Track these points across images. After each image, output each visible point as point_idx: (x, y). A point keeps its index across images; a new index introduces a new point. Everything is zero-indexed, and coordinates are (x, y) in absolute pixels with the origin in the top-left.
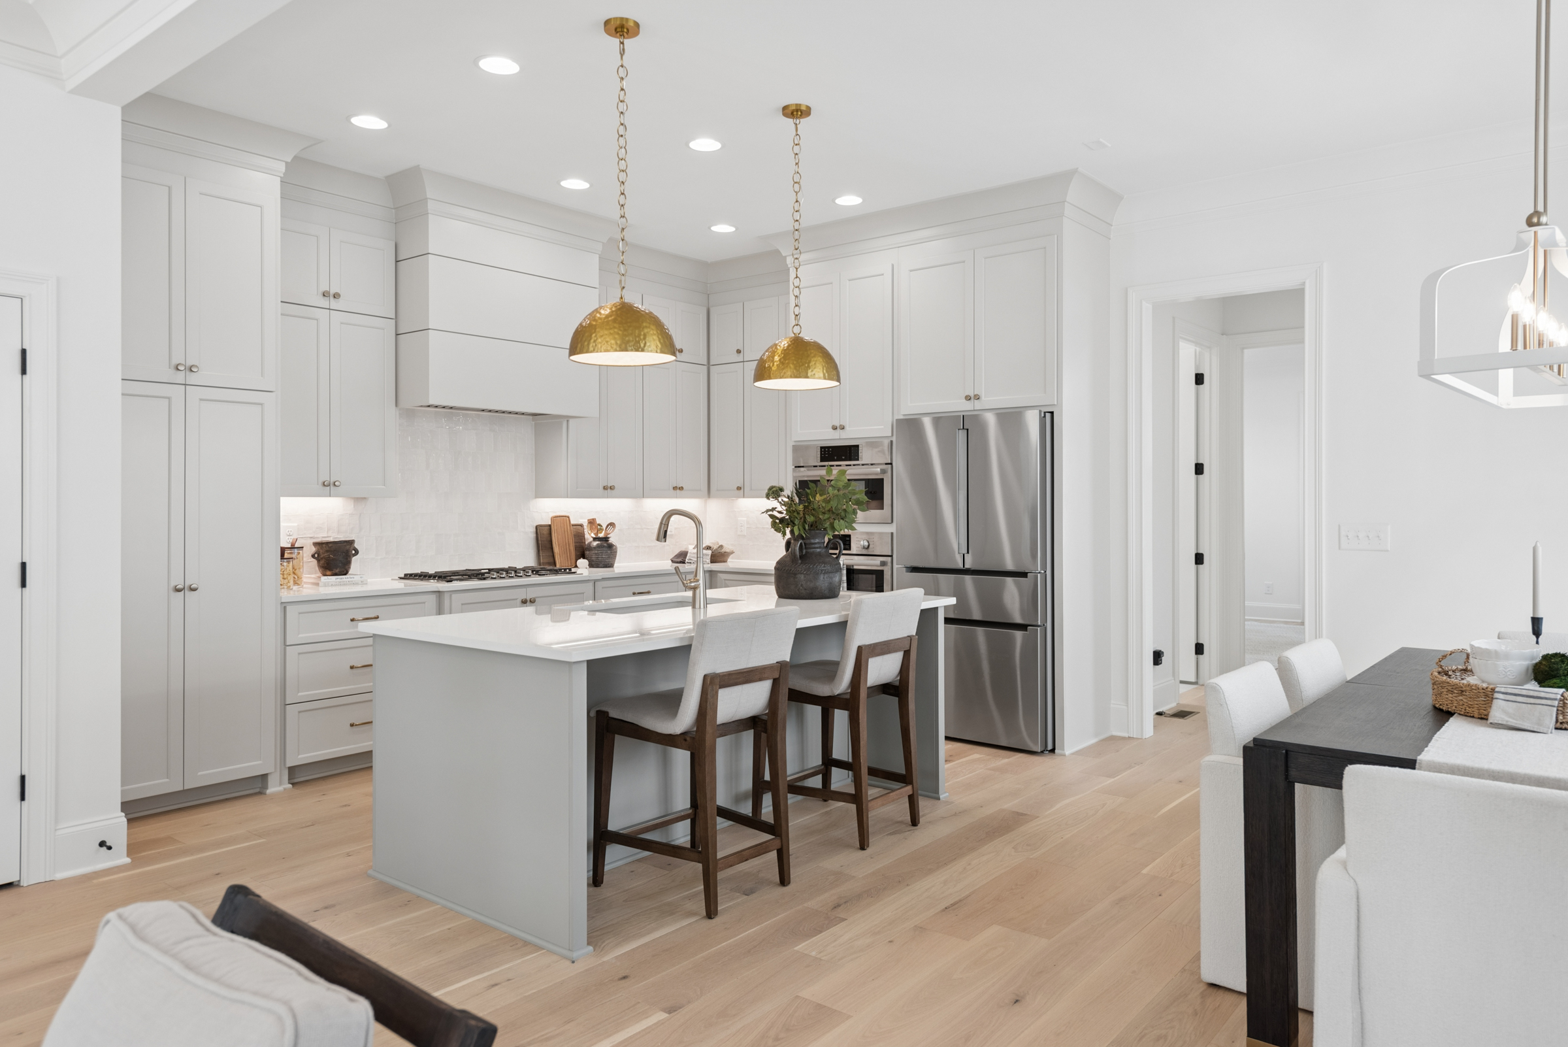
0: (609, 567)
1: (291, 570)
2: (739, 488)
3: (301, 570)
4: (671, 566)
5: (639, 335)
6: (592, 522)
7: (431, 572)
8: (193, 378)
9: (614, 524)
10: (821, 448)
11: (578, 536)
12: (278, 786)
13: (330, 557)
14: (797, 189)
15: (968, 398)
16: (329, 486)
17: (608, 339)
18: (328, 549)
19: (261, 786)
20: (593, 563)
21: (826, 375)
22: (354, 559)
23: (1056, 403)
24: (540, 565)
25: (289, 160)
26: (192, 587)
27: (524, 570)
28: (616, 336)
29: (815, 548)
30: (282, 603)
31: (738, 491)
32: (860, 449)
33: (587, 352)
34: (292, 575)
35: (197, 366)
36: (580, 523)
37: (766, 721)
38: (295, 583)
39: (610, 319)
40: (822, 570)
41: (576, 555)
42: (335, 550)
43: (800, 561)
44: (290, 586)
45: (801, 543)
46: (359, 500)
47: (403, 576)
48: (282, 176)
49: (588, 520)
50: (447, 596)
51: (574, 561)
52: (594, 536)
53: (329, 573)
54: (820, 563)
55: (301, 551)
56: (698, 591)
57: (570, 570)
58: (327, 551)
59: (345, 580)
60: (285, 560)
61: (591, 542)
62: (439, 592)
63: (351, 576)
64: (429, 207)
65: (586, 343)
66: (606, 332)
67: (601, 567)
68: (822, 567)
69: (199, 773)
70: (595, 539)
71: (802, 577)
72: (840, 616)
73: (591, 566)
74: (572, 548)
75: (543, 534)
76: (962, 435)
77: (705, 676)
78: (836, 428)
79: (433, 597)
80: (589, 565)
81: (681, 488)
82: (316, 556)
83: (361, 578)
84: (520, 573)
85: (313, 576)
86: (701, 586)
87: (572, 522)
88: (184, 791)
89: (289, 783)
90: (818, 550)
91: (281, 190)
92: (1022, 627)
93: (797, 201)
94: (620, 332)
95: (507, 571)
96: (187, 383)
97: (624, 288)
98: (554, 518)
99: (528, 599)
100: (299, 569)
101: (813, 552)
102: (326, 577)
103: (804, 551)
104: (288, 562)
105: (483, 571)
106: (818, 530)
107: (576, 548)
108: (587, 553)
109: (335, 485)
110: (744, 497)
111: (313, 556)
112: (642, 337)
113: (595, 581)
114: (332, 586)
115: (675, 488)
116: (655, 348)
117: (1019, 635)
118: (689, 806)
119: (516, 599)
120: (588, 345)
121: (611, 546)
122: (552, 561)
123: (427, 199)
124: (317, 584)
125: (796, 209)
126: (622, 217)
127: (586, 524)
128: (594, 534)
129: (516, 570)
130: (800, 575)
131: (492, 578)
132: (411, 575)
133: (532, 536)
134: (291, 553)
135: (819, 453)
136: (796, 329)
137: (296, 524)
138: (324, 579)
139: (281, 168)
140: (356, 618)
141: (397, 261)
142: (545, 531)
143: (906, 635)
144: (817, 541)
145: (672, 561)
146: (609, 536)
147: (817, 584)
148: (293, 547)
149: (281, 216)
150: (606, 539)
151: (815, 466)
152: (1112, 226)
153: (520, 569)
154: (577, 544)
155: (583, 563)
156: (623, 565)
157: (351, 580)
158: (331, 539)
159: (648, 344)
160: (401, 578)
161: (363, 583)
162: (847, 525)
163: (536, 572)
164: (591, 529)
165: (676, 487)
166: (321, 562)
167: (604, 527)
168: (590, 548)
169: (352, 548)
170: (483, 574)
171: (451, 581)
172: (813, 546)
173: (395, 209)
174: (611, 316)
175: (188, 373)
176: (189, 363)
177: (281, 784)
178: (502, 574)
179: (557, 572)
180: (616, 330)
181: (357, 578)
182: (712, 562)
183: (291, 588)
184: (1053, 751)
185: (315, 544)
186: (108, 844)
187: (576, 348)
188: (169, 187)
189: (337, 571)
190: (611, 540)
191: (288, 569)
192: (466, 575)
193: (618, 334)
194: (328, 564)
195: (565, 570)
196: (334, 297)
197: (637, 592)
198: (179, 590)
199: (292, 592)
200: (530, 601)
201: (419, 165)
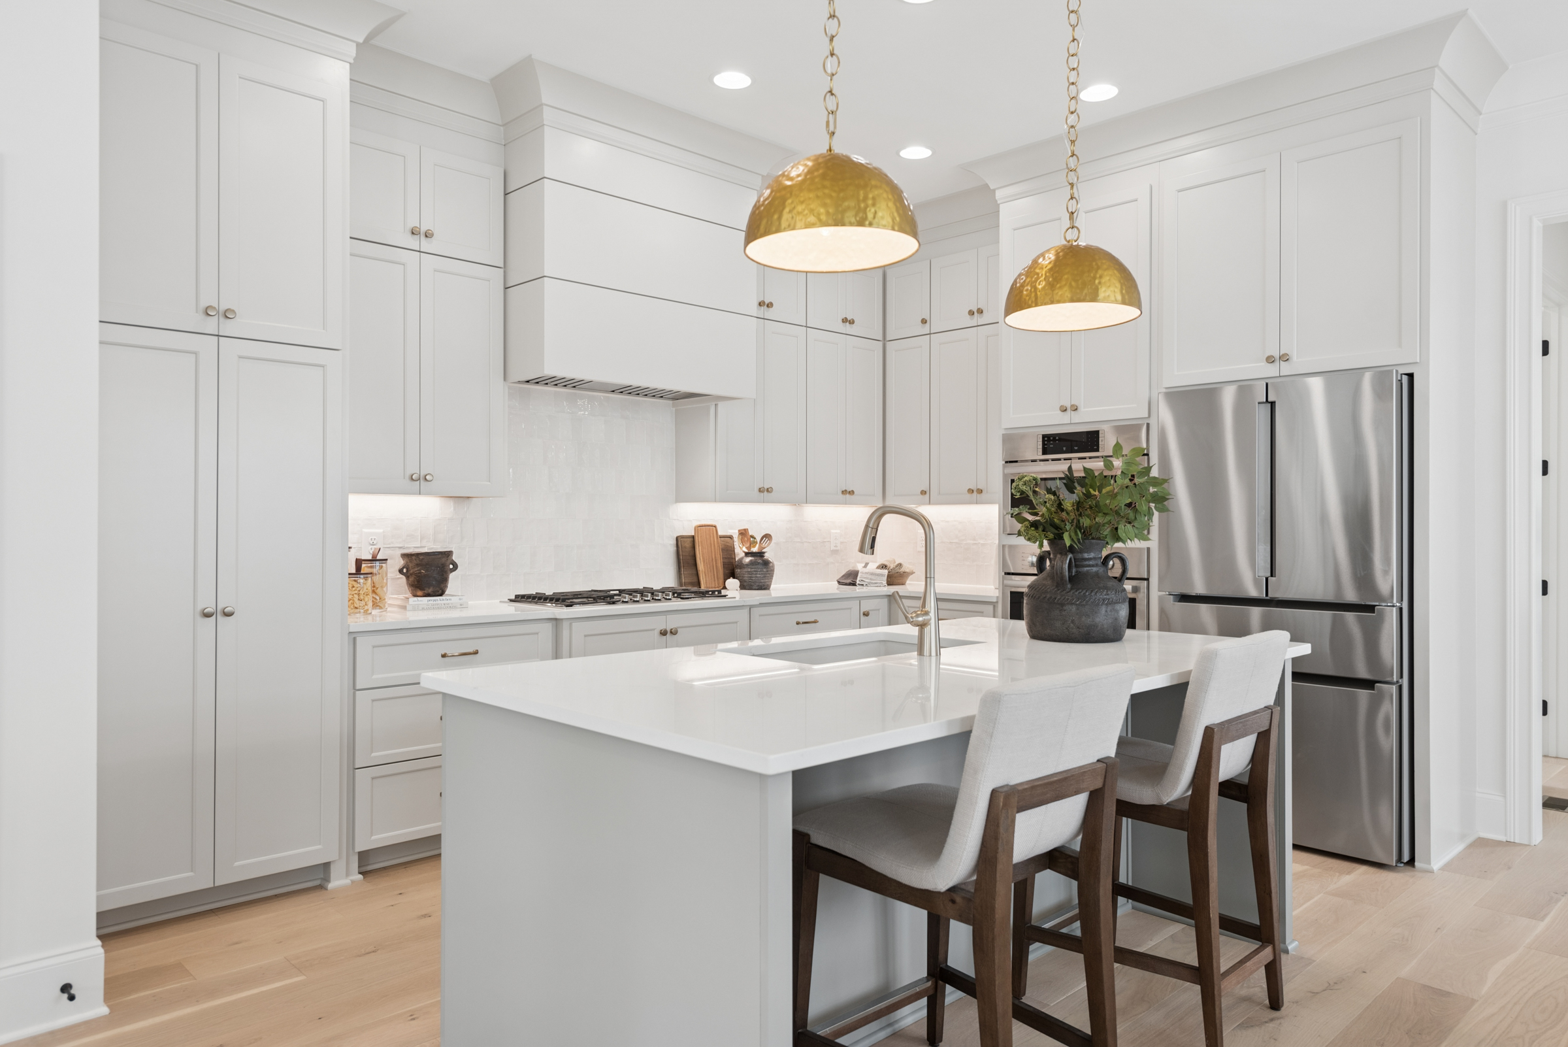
0: (765, 589)
1: (370, 588)
2: (923, 493)
3: (385, 589)
4: (838, 589)
5: (865, 199)
6: (743, 533)
7: (549, 592)
8: (228, 328)
9: (770, 535)
10: (1044, 436)
11: (727, 550)
12: (343, 878)
13: (421, 573)
14: (1074, 22)
15: (1270, 360)
16: (419, 482)
17: (812, 206)
18: (418, 562)
19: (322, 876)
20: (745, 584)
21: (1127, 297)
22: (452, 576)
23: (1418, 361)
24: (681, 585)
25: (361, 40)
26: (226, 610)
27: (663, 591)
28: (828, 201)
29: (1089, 566)
30: (350, 633)
31: (922, 496)
32: (1100, 435)
33: (778, 231)
34: (371, 595)
35: (233, 311)
36: (729, 534)
37: (1078, 859)
38: (375, 605)
39: (816, 174)
40: (1104, 600)
41: (724, 574)
42: (427, 564)
43: (1069, 586)
44: (368, 610)
45: (1070, 559)
46: (461, 499)
47: (513, 598)
48: (352, 61)
49: (739, 531)
50: (565, 625)
51: (721, 581)
52: (746, 551)
53: (419, 593)
54: (1100, 588)
55: (384, 565)
56: (927, 630)
57: (720, 592)
58: (418, 565)
59: (439, 602)
60: (362, 576)
61: (742, 558)
62: (556, 619)
63: (448, 598)
64: (544, 116)
65: (776, 217)
66: (811, 195)
67: (755, 589)
68: (1102, 595)
69: (237, 864)
70: (747, 554)
71: (1074, 608)
72: (1172, 676)
73: (743, 587)
74: (720, 565)
75: (685, 547)
76: (1264, 413)
77: (994, 793)
78: (1066, 410)
79: (549, 627)
80: (740, 587)
81: (852, 493)
82: (405, 570)
83: (460, 599)
84: (658, 596)
85: (401, 596)
86: (933, 622)
87: (720, 533)
88: (214, 887)
89: (360, 873)
90: (1095, 569)
91: (351, 91)
92: (1369, 684)
93: (1074, 40)
94: (834, 194)
95: (642, 592)
96: (220, 334)
97: (833, 133)
98: (699, 527)
99: (669, 630)
100: (382, 587)
101: (1088, 571)
102: (416, 599)
103: (1074, 570)
104: (366, 579)
105: (612, 592)
106: (1093, 539)
107: (724, 564)
108: (738, 571)
109: (426, 479)
110: (930, 503)
111: (401, 571)
112: (870, 202)
113: (751, 607)
114: (424, 610)
115: (844, 492)
116: (890, 220)
117: (1363, 694)
118: (925, 975)
119: (654, 630)
120: (780, 218)
121: (766, 563)
122: (696, 580)
123: (542, 105)
124: (404, 608)
125: (1072, 52)
126: (831, 17)
127: (737, 536)
128: (746, 548)
129: (653, 592)
130: (1070, 607)
131: (623, 602)
132: (523, 596)
133: (672, 549)
134: (371, 567)
135: (1041, 443)
136: (1071, 235)
137: (381, 531)
138: (414, 601)
139: (352, 51)
140: (449, 653)
141: (506, 194)
142: (688, 544)
143: (1262, 706)
144: (1092, 555)
145: (839, 582)
146: (764, 550)
147: (1097, 620)
148: (374, 560)
149: (351, 125)
150: (760, 554)
151: (1033, 461)
152: (1481, 114)
153: (658, 591)
154: (726, 561)
155: (733, 583)
156: (780, 587)
157: (449, 602)
158: (425, 550)
159: (880, 214)
160: (511, 600)
161: (462, 606)
162: (1136, 531)
163: (678, 594)
164: (742, 542)
165: (846, 490)
166: (411, 579)
167: (758, 539)
168: (741, 565)
169: (449, 561)
170: (612, 596)
171: (571, 606)
172: (1087, 563)
173: (503, 125)
174: (817, 170)
175: (222, 319)
176: (223, 308)
177: (348, 875)
178: (636, 597)
179: (703, 594)
180: (827, 191)
181: (455, 600)
182: (890, 583)
183: (369, 612)
184: (1411, 862)
185: (404, 556)
186: (72, 992)
187: (758, 227)
188: (197, 65)
189: (430, 590)
190: (767, 556)
191: (365, 588)
192: (590, 598)
193: (831, 197)
194: (418, 581)
195: (713, 592)
196: (426, 236)
197: (801, 621)
198: (208, 615)
199: (370, 618)
200: (671, 632)
201: (531, 55)
